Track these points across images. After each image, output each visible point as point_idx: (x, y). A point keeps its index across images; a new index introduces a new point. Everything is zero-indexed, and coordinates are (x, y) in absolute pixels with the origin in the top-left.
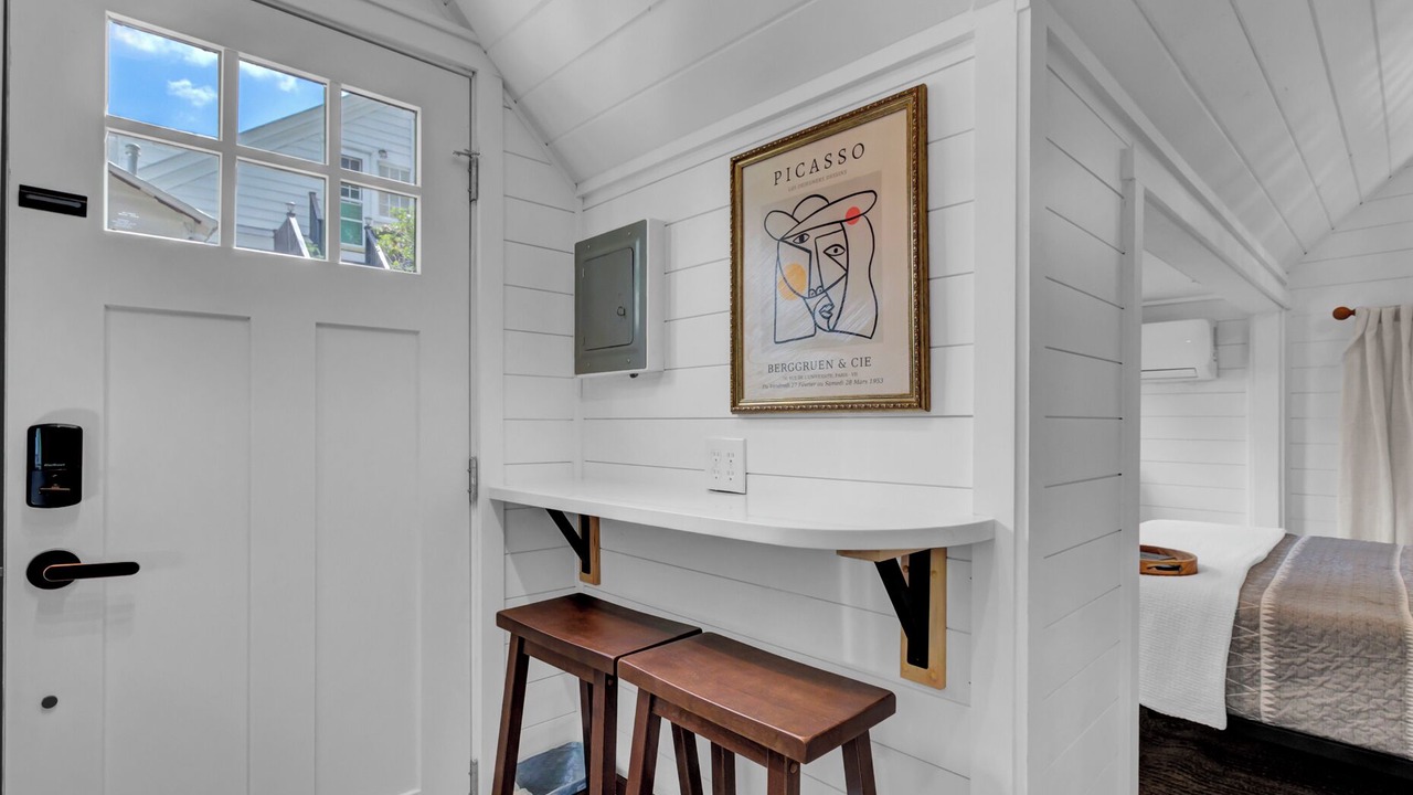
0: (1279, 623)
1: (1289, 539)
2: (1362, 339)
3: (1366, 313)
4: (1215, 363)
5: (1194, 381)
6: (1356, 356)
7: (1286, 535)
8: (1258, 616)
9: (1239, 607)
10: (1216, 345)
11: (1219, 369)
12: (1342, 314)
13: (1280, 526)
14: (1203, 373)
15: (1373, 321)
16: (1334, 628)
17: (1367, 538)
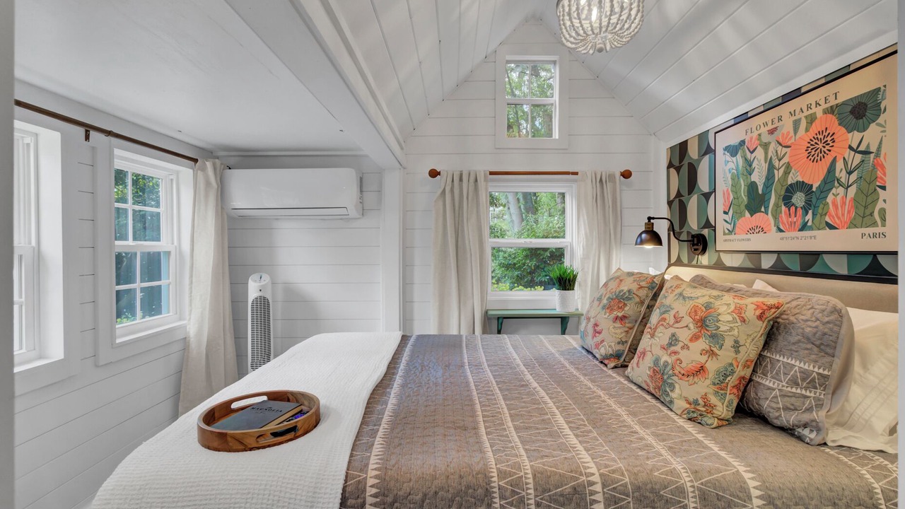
0: (384, 495)
1: (405, 339)
2: (444, 191)
3: (446, 173)
4: (361, 205)
5: (345, 218)
6: (441, 203)
7: (403, 336)
8: (364, 491)
9: (346, 481)
10: (361, 191)
11: (363, 212)
12: (434, 174)
13: (400, 330)
14: (353, 212)
15: (449, 180)
16: (433, 489)
17: (446, 333)
